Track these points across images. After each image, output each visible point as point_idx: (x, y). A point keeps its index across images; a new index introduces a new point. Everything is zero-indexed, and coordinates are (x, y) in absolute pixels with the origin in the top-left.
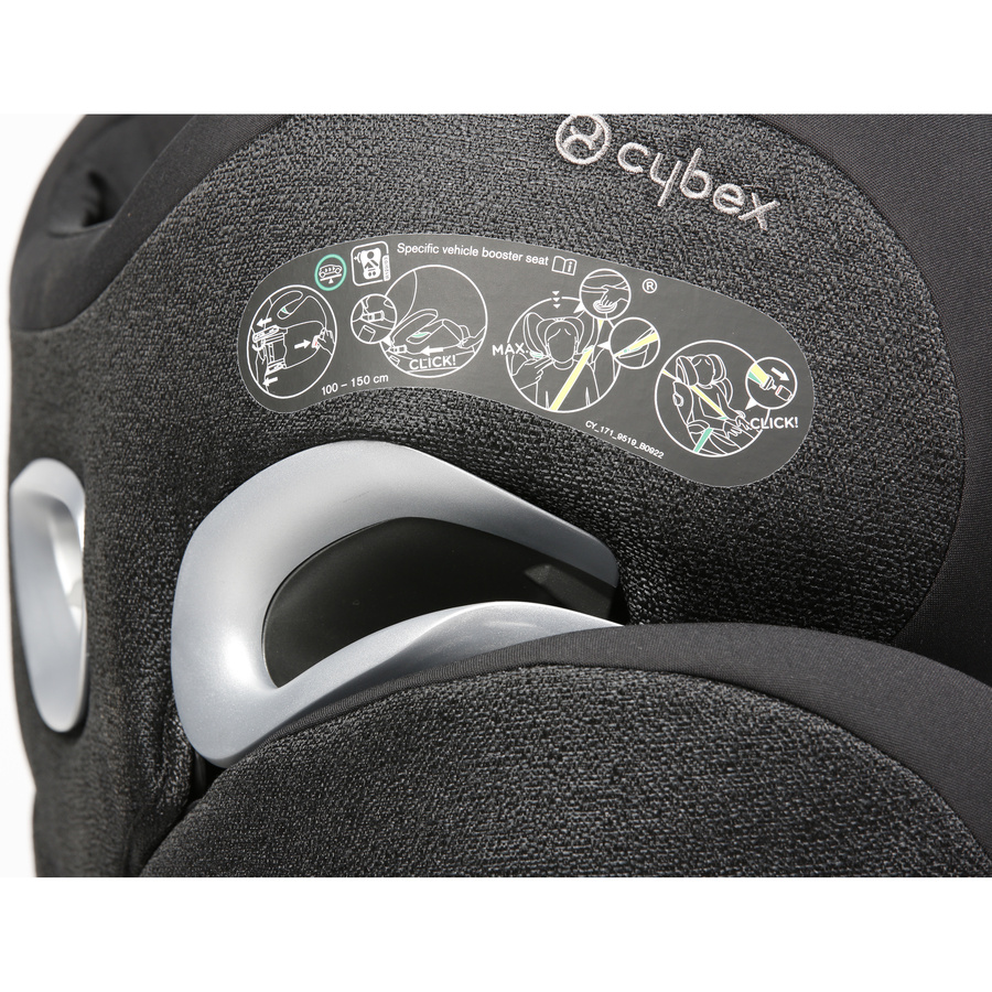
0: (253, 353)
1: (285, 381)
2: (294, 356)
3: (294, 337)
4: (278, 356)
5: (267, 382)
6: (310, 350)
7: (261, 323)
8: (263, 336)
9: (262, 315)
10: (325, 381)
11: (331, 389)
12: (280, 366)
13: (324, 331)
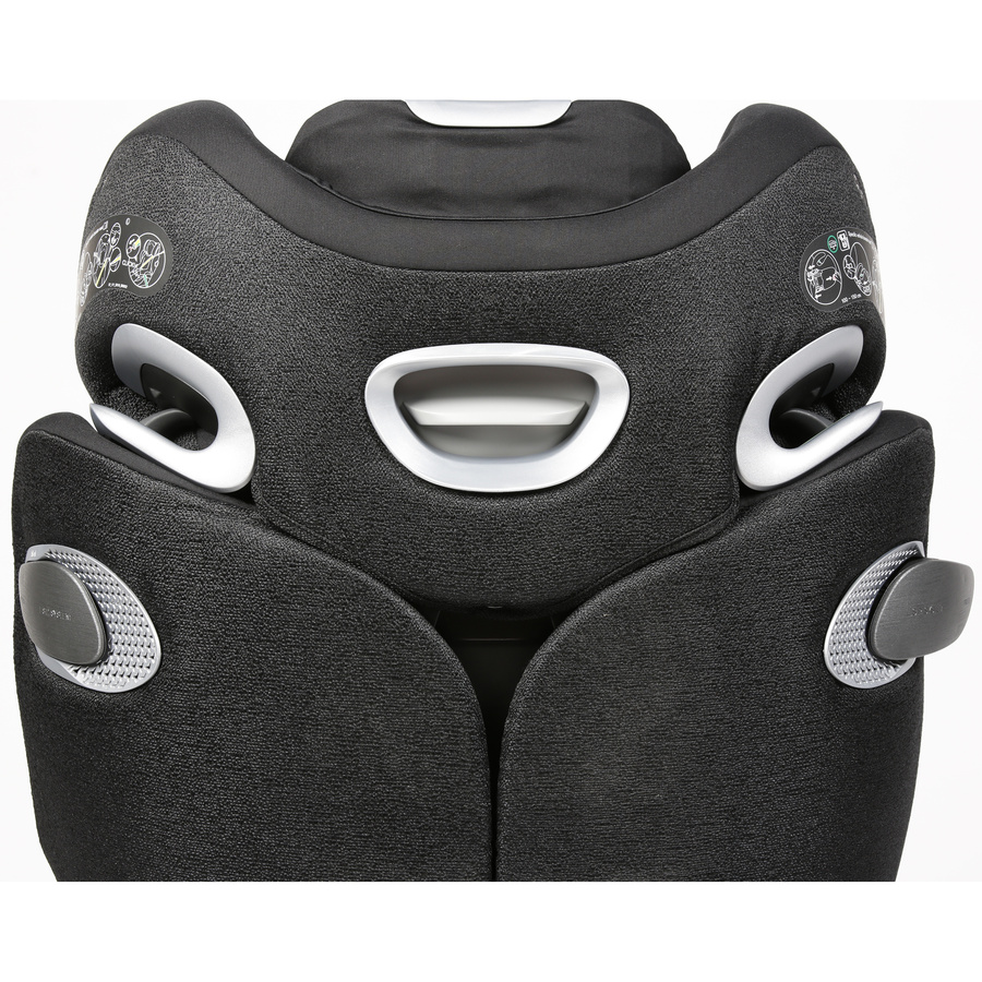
0: (808, 282)
1: (825, 296)
2: (827, 284)
3: (826, 274)
4: (820, 284)
5: (817, 297)
6: (832, 281)
7: (810, 268)
8: (812, 274)
9: (810, 264)
10: (842, 297)
11: (845, 300)
12: (822, 289)
13: (836, 272)
